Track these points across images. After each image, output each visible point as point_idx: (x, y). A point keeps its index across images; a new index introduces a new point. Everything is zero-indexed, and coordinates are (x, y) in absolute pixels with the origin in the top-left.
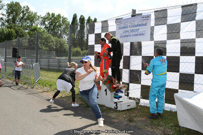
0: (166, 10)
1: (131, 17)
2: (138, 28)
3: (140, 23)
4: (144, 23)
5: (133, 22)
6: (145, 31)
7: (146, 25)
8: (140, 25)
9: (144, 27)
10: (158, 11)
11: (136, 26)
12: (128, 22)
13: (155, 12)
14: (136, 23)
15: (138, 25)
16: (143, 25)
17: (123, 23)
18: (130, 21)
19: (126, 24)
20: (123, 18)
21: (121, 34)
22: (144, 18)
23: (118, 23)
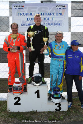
1: (40, 2)
2: (52, 16)
3: (54, 12)
4: (60, 11)
5: (42, 9)
6: (62, 21)
7: (62, 14)
8: (54, 14)
9: (60, 16)
10: (75, 2)
11: (49, 14)
12: (36, 8)
13: (72, 2)
14: (49, 11)
15: (51, 14)
16: (59, 14)
17: (26, 8)
18: (38, 7)
19: (32, 10)
20: (25, 3)
21: (23, 21)
22: (60, 7)
23: (15, 7)
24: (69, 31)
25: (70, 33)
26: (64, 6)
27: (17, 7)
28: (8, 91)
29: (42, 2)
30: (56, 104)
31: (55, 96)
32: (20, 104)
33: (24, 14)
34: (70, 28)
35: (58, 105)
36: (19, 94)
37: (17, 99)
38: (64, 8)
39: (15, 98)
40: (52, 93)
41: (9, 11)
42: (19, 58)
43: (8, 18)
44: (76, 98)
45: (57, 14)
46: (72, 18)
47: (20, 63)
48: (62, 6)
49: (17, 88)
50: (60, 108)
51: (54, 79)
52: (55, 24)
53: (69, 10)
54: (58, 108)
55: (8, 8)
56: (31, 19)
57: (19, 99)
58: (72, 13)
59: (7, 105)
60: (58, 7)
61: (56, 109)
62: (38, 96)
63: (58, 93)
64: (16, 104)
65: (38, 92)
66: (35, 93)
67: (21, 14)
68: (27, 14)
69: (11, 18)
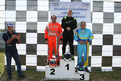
0: (103, 2)
1: (70, 1)
2: (79, 11)
4: (85, 8)
5: (72, 6)
6: (86, 15)
7: (86, 10)
8: (80, 9)
10: (96, 1)
11: (76, 10)
12: (68, 5)
15: (78, 9)
16: (84, 10)
17: (60, 5)
18: (69, 5)
19: (65, 6)
20: (60, 1)
21: (58, 14)
22: (85, 5)
23: (53, 4)
24: (91, 22)
25: (91, 24)
26: (88, 4)
27: (54, 5)
28: (47, 64)
29: (72, 1)
30: (81, 75)
31: (80, 69)
32: (54, 74)
33: (59, 9)
34: (92, 20)
35: (82, 76)
36: (54, 66)
37: (53, 71)
38: (88, 5)
39: (51, 70)
40: (78, 67)
41: (48, 7)
42: (56, 41)
43: (48, 12)
44: (95, 71)
45: (83, 10)
46: (93, 12)
47: (57, 44)
48: (86, 4)
49: (53, 62)
50: (84, 78)
51: (80, 57)
52: (81, 17)
53: (91, 7)
54: (82, 78)
55: (48, 5)
56: (64, 13)
57: (54, 71)
58: (93, 9)
59: (45, 74)
60: (83, 5)
61: (81, 79)
62: (68, 69)
63: (83, 67)
64: (52, 74)
65: (68, 66)
66: (66, 66)
67: (57, 9)
68: (61, 9)
69: (49, 12)
